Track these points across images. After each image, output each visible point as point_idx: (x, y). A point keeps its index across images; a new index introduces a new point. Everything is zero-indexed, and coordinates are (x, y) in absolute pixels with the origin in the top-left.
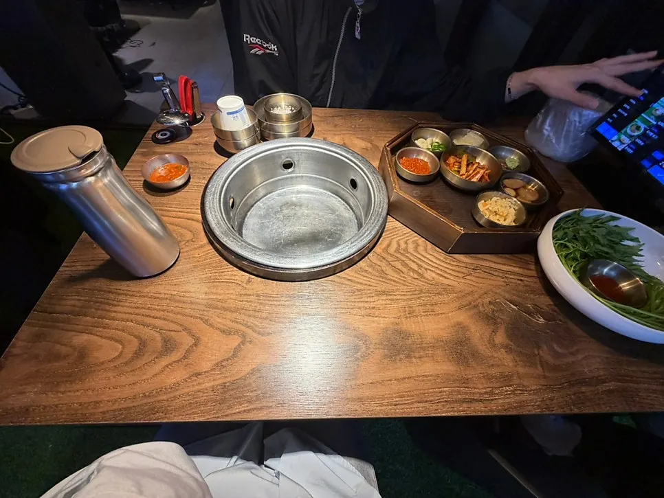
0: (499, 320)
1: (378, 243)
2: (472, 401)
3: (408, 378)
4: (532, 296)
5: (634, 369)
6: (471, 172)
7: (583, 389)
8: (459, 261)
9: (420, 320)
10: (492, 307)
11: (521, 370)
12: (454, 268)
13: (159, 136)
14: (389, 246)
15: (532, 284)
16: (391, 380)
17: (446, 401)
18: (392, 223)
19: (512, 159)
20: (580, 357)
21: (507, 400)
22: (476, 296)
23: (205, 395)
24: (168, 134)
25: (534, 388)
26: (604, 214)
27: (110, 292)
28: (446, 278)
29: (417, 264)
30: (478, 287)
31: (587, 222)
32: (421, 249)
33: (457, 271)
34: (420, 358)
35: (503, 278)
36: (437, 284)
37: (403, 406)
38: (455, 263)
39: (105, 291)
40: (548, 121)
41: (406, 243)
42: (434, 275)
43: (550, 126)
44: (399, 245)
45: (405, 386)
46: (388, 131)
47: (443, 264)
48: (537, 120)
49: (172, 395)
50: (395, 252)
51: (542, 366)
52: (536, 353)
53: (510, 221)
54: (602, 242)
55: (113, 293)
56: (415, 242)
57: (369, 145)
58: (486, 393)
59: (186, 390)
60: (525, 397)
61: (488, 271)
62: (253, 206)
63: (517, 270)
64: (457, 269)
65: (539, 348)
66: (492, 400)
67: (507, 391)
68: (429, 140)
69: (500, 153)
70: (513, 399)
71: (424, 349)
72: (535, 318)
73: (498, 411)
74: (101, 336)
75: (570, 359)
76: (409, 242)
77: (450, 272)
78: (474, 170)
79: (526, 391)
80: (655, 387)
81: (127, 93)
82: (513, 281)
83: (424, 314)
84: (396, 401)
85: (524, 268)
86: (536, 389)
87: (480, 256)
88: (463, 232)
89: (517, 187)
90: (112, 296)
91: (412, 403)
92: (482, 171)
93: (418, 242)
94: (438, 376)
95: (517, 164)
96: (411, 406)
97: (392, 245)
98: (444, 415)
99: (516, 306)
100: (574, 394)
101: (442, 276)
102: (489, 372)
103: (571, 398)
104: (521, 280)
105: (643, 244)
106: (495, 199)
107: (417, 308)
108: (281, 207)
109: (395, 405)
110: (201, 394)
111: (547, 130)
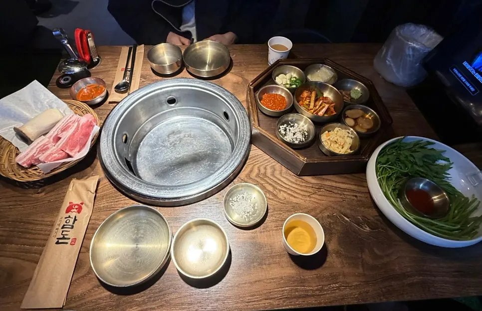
0: (334, 231)
1: (243, 170)
2: (307, 296)
3: (259, 281)
4: (362, 209)
5: (435, 265)
6: (317, 107)
7: (393, 283)
8: (307, 182)
9: (271, 234)
10: (329, 220)
11: (346, 270)
12: (302, 188)
13: (62, 82)
14: (251, 171)
15: (363, 199)
16: (245, 283)
17: (286, 297)
18: (255, 151)
19: (357, 90)
20: (394, 257)
21: (334, 295)
22: (318, 211)
23: (105, 301)
24: (70, 78)
25: (355, 284)
26: (422, 140)
27: (28, 223)
28: (295, 197)
29: (273, 186)
30: (320, 204)
31: (408, 147)
32: (277, 173)
33: (305, 191)
34: (269, 264)
35: (341, 195)
36: (288, 202)
37: (254, 303)
38: (303, 184)
39: (24, 222)
40: (390, 53)
41: (265, 168)
42: (285, 195)
43: (391, 57)
44: (260, 171)
45: (256, 287)
46: (257, 64)
47: (294, 186)
48: (382, 51)
49: (79, 303)
50: (256, 176)
51: (363, 266)
52: (360, 256)
53: (346, 148)
54: (418, 164)
55: (31, 223)
56: (273, 167)
57: (240, 79)
58: (317, 290)
59: (90, 299)
60: (347, 291)
61: (329, 190)
62: (144, 136)
63: (353, 187)
64: (305, 189)
65: (362, 251)
66: (322, 295)
67: (333, 288)
68: (288, 76)
69: (346, 85)
70: (338, 293)
71: (273, 257)
72: (362, 227)
73: (325, 303)
74: (24, 259)
75: (386, 260)
76: (268, 167)
77: (299, 192)
78: (320, 105)
79: (348, 286)
80: (448, 279)
81: (39, 19)
82: (348, 197)
83: (276, 228)
84: (248, 299)
85: (358, 186)
86: (356, 285)
87: (324, 177)
88: (305, 162)
89: (357, 117)
90: (30, 226)
91: (261, 300)
92: (327, 106)
93: (275, 167)
94: (282, 278)
95: (360, 95)
96: (259, 303)
97: (254, 171)
98: (284, 308)
99: (348, 218)
100: (385, 288)
101: (292, 195)
102: (322, 273)
103: (382, 291)
104: (356, 196)
105: (453, 163)
106: (337, 129)
107: (270, 224)
108: (168, 136)
109: (247, 302)
110: (101, 301)
111: (389, 61)
